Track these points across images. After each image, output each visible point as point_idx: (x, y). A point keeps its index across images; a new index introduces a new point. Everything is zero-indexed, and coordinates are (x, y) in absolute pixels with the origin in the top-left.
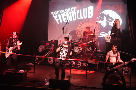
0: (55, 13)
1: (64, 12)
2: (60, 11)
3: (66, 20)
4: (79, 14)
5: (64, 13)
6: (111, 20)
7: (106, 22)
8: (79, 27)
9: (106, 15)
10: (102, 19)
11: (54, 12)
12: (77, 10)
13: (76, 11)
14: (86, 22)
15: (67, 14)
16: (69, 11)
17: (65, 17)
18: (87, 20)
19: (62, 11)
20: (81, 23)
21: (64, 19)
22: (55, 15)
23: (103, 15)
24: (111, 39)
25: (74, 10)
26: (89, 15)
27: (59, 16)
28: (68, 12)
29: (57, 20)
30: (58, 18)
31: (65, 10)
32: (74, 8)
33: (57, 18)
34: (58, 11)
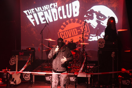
0: (30, 12)
2: (36, 9)
3: (43, 21)
4: (61, 12)
5: (41, 11)
6: (103, 18)
7: (97, 21)
8: (63, 29)
9: (96, 12)
10: (92, 18)
11: (28, 11)
13: (57, 9)
14: (70, 22)
15: (46, 13)
16: (47, 9)
17: (43, 16)
18: (72, 20)
19: (38, 9)
20: (64, 23)
21: (42, 19)
22: (29, 15)
24: (104, 43)
25: (55, 7)
26: (74, 13)
27: (35, 15)
28: (47, 10)
29: (32, 21)
30: (33, 18)
31: (43, 7)
32: (54, 4)
33: (32, 19)
34: (33, 9)
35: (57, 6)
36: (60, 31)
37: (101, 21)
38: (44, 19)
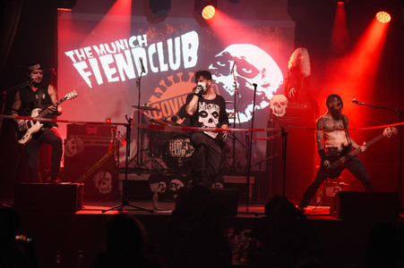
0: (80, 54)
1: (110, 51)
2: (95, 47)
3: (113, 76)
4: (156, 56)
5: (108, 53)
6: (250, 71)
7: (239, 79)
8: (158, 95)
9: (235, 59)
10: (226, 72)
11: (76, 51)
12: (149, 43)
13: (146, 49)
14: (176, 80)
15: (119, 58)
16: (123, 48)
17: (113, 65)
18: (180, 75)
19: (101, 48)
20: (162, 83)
21: (109, 72)
22: (78, 61)
23: (227, 57)
25: (141, 45)
26: (186, 59)
27: (93, 62)
28: (122, 52)
29: (85, 76)
30: (89, 69)
31: (112, 44)
32: (139, 37)
33: (85, 70)
34: (89, 48)
35: (145, 41)
36: (153, 99)
37: (247, 79)
38: (113, 71)
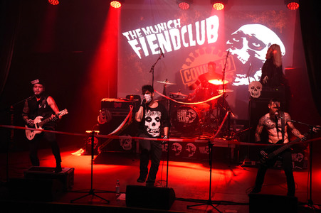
0: (133, 34)
1: (154, 32)
2: (143, 29)
3: (156, 50)
4: (187, 35)
5: (152, 33)
6: (259, 45)
7: (249, 52)
8: (188, 64)
9: (247, 36)
11: (130, 32)
13: (180, 29)
14: (202, 53)
15: (160, 36)
16: (163, 29)
17: (156, 42)
18: (205, 48)
19: (148, 30)
20: (191, 55)
21: (153, 47)
22: (131, 39)
24: (261, 90)
25: (176, 26)
26: (209, 37)
27: (142, 40)
29: (137, 50)
30: (139, 45)
31: (155, 26)
32: (175, 21)
33: (137, 46)
34: (139, 30)
35: (179, 24)
36: (185, 67)
37: (256, 51)
38: (156, 46)
